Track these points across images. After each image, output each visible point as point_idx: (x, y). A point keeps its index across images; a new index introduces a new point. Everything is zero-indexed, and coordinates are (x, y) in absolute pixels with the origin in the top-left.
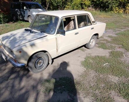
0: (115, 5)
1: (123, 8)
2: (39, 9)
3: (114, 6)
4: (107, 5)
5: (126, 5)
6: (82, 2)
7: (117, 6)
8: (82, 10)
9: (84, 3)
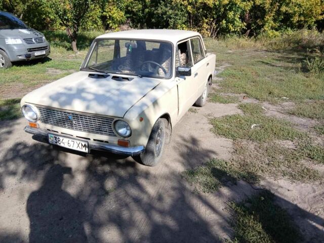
0: (180, 19)
1: (196, 25)
2: (20, 30)
3: (180, 22)
4: (165, 19)
5: (200, 21)
6: (104, 13)
7: (184, 23)
8: (107, 31)
9: (110, 16)
